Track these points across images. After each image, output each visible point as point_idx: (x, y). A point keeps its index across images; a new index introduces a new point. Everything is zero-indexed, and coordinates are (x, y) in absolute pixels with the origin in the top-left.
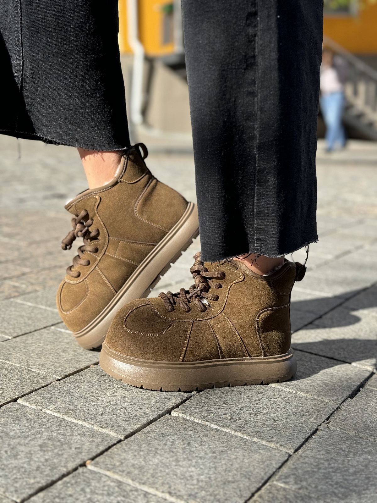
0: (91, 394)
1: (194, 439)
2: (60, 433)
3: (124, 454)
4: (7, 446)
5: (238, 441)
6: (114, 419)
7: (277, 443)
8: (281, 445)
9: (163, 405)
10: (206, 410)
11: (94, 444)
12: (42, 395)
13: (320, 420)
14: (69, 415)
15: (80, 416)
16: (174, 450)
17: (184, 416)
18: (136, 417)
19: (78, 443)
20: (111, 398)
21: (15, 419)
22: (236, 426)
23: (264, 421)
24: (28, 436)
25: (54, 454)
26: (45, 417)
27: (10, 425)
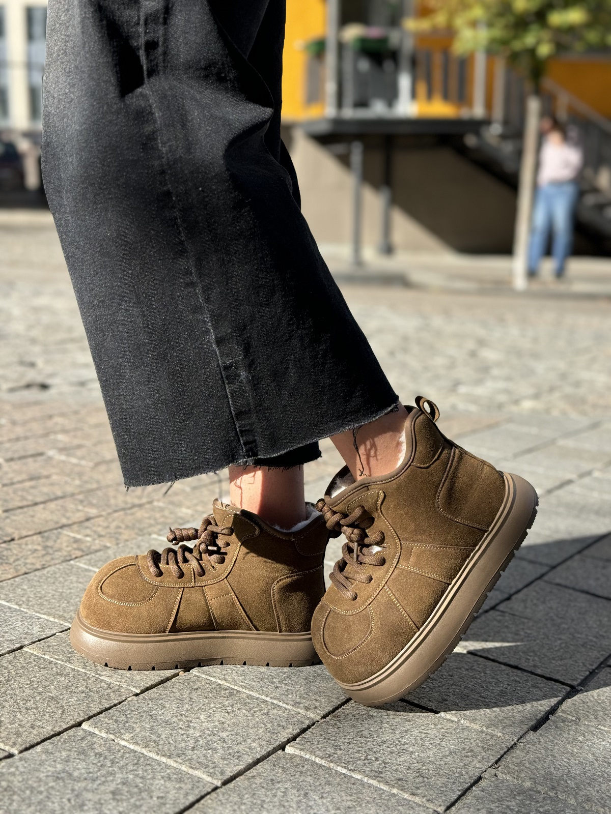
0: (179, 718)
1: (313, 788)
2: (138, 774)
3: (220, 808)
4: (70, 792)
5: (372, 793)
6: (209, 756)
7: (423, 797)
8: (428, 800)
9: (274, 737)
10: (333, 745)
11: (182, 792)
12: (115, 718)
13: (486, 763)
14: (150, 749)
15: (164, 751)
16: (286, 804)
17: (302, 754)
18: (238, 754)
19: (161, 791)
20: (206, 724)
21: (79, 753)
22: (372, 770)
23: (410, 763)
24: (97, 778)
25: (130, 805)
26: (119, 751)
27: (74, 762)
